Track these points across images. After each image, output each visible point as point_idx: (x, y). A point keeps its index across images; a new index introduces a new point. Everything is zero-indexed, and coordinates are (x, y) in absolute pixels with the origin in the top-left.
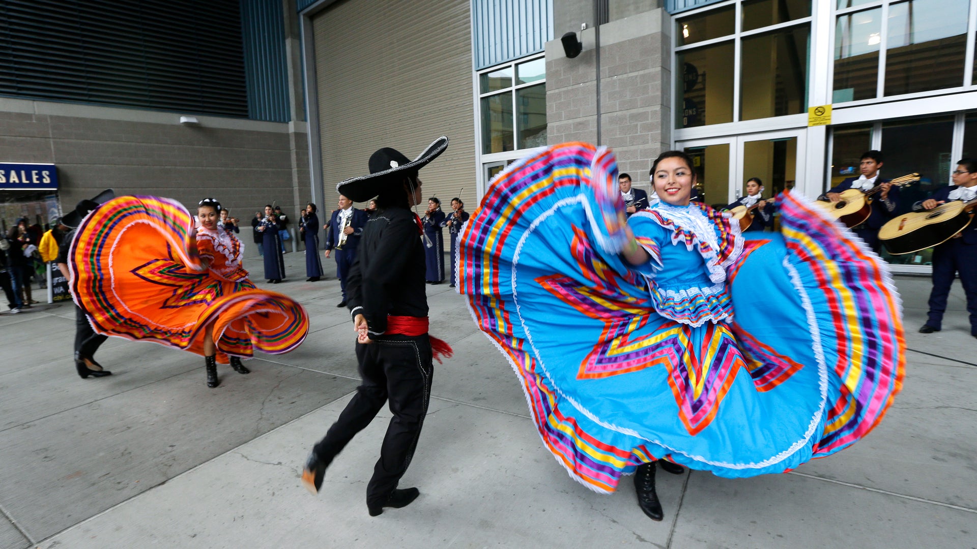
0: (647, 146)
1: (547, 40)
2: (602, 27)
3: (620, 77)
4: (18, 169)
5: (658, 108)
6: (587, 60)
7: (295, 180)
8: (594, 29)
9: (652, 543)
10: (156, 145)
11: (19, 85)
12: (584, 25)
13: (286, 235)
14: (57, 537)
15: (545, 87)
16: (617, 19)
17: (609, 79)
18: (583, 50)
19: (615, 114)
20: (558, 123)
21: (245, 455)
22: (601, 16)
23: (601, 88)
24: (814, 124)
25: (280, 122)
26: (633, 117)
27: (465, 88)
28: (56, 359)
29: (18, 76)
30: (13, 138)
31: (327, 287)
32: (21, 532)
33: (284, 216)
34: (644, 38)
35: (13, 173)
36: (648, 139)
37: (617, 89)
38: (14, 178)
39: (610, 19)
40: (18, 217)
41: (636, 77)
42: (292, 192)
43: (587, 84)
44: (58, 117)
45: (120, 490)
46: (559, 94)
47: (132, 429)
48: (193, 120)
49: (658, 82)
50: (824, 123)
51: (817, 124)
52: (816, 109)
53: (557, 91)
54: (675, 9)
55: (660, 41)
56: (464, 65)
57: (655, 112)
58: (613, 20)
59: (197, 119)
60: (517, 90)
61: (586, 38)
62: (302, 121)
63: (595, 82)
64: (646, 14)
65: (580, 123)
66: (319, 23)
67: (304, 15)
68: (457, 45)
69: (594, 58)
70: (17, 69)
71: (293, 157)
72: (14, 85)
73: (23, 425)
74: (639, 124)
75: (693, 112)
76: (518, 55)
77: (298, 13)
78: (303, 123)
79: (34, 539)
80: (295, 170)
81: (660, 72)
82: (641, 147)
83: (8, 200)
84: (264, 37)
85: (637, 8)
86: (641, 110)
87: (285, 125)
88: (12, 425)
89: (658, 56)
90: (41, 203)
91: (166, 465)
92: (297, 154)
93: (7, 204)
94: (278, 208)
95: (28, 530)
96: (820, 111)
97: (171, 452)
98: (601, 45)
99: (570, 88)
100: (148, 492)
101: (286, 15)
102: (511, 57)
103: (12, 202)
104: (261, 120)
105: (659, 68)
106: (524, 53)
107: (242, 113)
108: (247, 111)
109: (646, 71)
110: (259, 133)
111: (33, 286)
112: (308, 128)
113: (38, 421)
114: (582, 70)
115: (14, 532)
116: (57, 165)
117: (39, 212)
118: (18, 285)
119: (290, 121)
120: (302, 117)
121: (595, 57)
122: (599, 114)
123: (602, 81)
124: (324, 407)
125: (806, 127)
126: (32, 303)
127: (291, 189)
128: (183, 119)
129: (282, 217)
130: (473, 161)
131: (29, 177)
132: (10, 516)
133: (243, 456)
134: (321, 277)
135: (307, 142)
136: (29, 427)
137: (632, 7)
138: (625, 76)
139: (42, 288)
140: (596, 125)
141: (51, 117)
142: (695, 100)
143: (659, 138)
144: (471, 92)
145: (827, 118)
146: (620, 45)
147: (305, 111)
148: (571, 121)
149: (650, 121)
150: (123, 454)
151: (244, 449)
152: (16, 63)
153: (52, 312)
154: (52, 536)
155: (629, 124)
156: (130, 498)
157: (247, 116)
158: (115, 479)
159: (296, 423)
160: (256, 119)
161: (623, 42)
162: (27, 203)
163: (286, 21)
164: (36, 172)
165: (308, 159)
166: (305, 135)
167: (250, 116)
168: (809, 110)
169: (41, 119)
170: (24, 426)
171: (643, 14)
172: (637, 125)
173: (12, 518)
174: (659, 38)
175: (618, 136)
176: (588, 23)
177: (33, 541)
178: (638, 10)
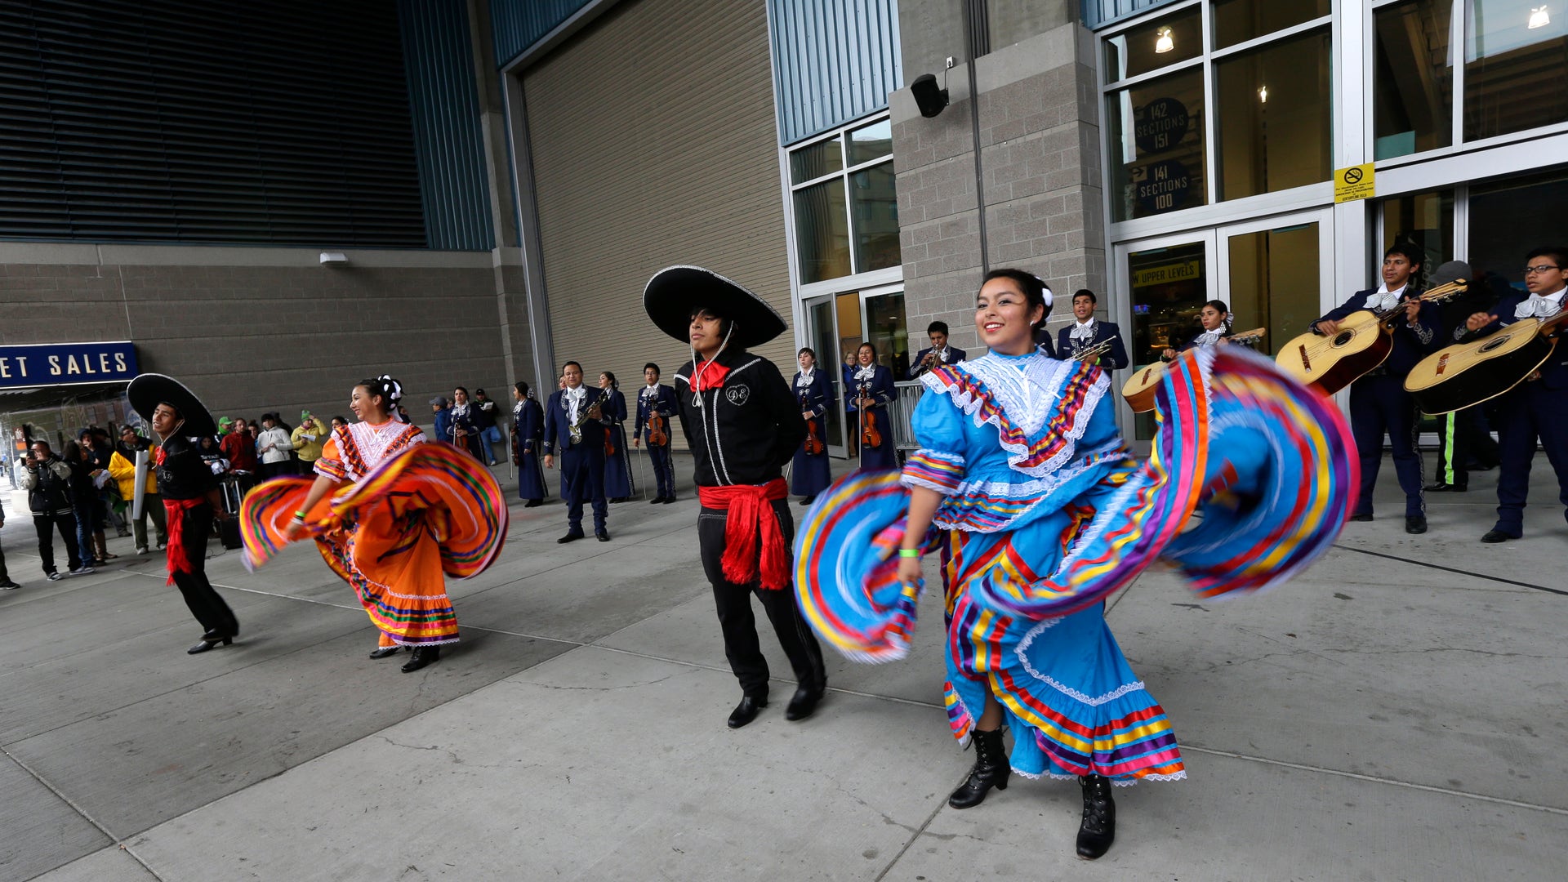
0: (1063, 255)
1: (895, 89)
2: (978, 61)
3: (1012, 142)
4: (78, 352)
5: (1077, 190)
6: (957, 119)
7: (507, 343)
8: (965, 65)
9: (901, 825)
10: (285, 301)
11: (75, 222)
12: (950, 59)
13: (496, 435)
14: (145, 834)
15: (893, 166)
16: (1002, 47)
17: (992, 148)
18: (951, 102)
19: (1008, 205)
20: (916, 226)
21: (390, 738)
22: (978, 42)
23: (983, 163)
24: (1345, 199)
25: (478, 250)
26: (1038, 208)
27: (769, 176)
28: (144, 633)
29: (72, 207)
30: (69, 304)
31: (550, 514)
32: (101, 831)
33: (491, 404)
34: (1048, 74)
35: (71, 359)
36: (1064, 244)
37: (1009, 163)
38: (73, 367)
39: (992, 46)
40: (82, 427)
41: (1039, 140)
42: (503, 363)
43: (960, 158)
44: (134, 268)
45: (223, 783)
46: (916, 177)
47: (244, 715)
48: (340, 257)
49: (1075, 147)
50: (1362, 196)
51: (1351, 198)
52: (1348, 172)
53: (912, 172)
54: (1099, 21)
55: (1075, 78)
56: (766, 137)
57: (1072, 198)
58: (996, 50)
59: (345, 255)
60: (850, 175)
61: (953, 81)
62: (514, 246)
63: (973, 154)
64: (1048, 34)
65: (953, 224)
66: (531, 83)
67: (508, 73)
68: (753, 106)
69: (969, 114)
70: (70, 197)
71: (502, 306)
72: (68, 222)
73: (99, 716)
74: (1048, 218)
75: (1182, 183)
76: (849, 116)
77: (499, 70)
78: (514, 250)
79: (117, 836)
80: (505, 328)
81: (1077, 131)
82: (1053, 256)
83: (65, 402)
84: (446, 112)
85: (1036, 24)
86: (1050, 196)
87: (486, 254)
88: (86, 716)
89: (1072, 103)
90: (115, 402)
91: (286, 754)
92: (508, 300)
93: (64, 408)
94: (481, 392)
95: (109, 828)
96: (1354, 175)
97: (294, 738)
98: (979, 91)
99: (932, 166)
100: (260, 784)
101: (479, 74)
102: (839, 120)
103: (72, 404)
104: (447, 249)
105: (1077, 123)
106: (859, 112)
107: (418, 241)
108: (424, 237)
109: (1055, 130)
110: (445, 271)
111: (108, 533)
112: (523, 257)
113: (119, 711)
114: (950, 134)
115: (92, 830)
116: (134, 342)
117: (112, 418)
118: (86, 533)
119: (495, 247)
120: (513, 241)
121: (970, 112)
122: (981, 207)
123: (983, 151)
124: (510, 679)
125: (1332, 204)
126: (107, 558)
127: (502, 358)
128: (324, 258)
129: (486, 406)
130: (788, 297)
131: (95, 364)
132: (86, 815)
133: (387, 740)
134: (545, 500)
135: (523, 280)
136: (108, 717)
137: (1026, 25)
138: (1020, 140)
139: (121, 536)
140: (977, 225)
141: (124, 268)
142: (1184, 162)
143: (1082, 240)
144: (777, 183)
145: (1366, 187)
146: (1010, 90)
147: (518, 229)
148: (937, 221)
149: (1065, 213)
150: (230, 744)
151: (389, 733)
152: (68, 187)
153: (137, 570)
154: (139, 833)
155: (1031, 220)
156: (237, 791)
157: (425, 244)
158: (218, 772)
159: (467, 699)
160: (439, 249)
161: (1015, 84)
162: (94, 405)
163: (480, 85)
164: (106, 355)
165: (526, 309)
166: (521, 268)
167: (431, 246)
168: (1336, 175)
169: (110, 272)
170: (102, 716)
171: (1043, 35)
172: (1045, 220)
173: (89, 817)
174: (1073, 72)
175: (1015, 242)
176: (957, 57)
177: (115, 838)
178: (1036, 29)
